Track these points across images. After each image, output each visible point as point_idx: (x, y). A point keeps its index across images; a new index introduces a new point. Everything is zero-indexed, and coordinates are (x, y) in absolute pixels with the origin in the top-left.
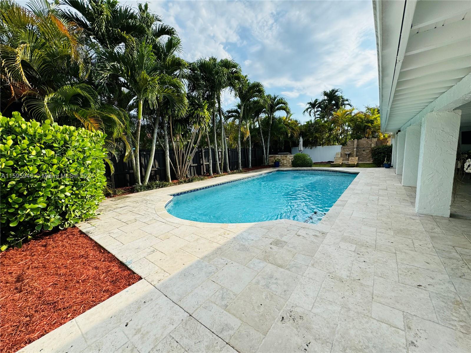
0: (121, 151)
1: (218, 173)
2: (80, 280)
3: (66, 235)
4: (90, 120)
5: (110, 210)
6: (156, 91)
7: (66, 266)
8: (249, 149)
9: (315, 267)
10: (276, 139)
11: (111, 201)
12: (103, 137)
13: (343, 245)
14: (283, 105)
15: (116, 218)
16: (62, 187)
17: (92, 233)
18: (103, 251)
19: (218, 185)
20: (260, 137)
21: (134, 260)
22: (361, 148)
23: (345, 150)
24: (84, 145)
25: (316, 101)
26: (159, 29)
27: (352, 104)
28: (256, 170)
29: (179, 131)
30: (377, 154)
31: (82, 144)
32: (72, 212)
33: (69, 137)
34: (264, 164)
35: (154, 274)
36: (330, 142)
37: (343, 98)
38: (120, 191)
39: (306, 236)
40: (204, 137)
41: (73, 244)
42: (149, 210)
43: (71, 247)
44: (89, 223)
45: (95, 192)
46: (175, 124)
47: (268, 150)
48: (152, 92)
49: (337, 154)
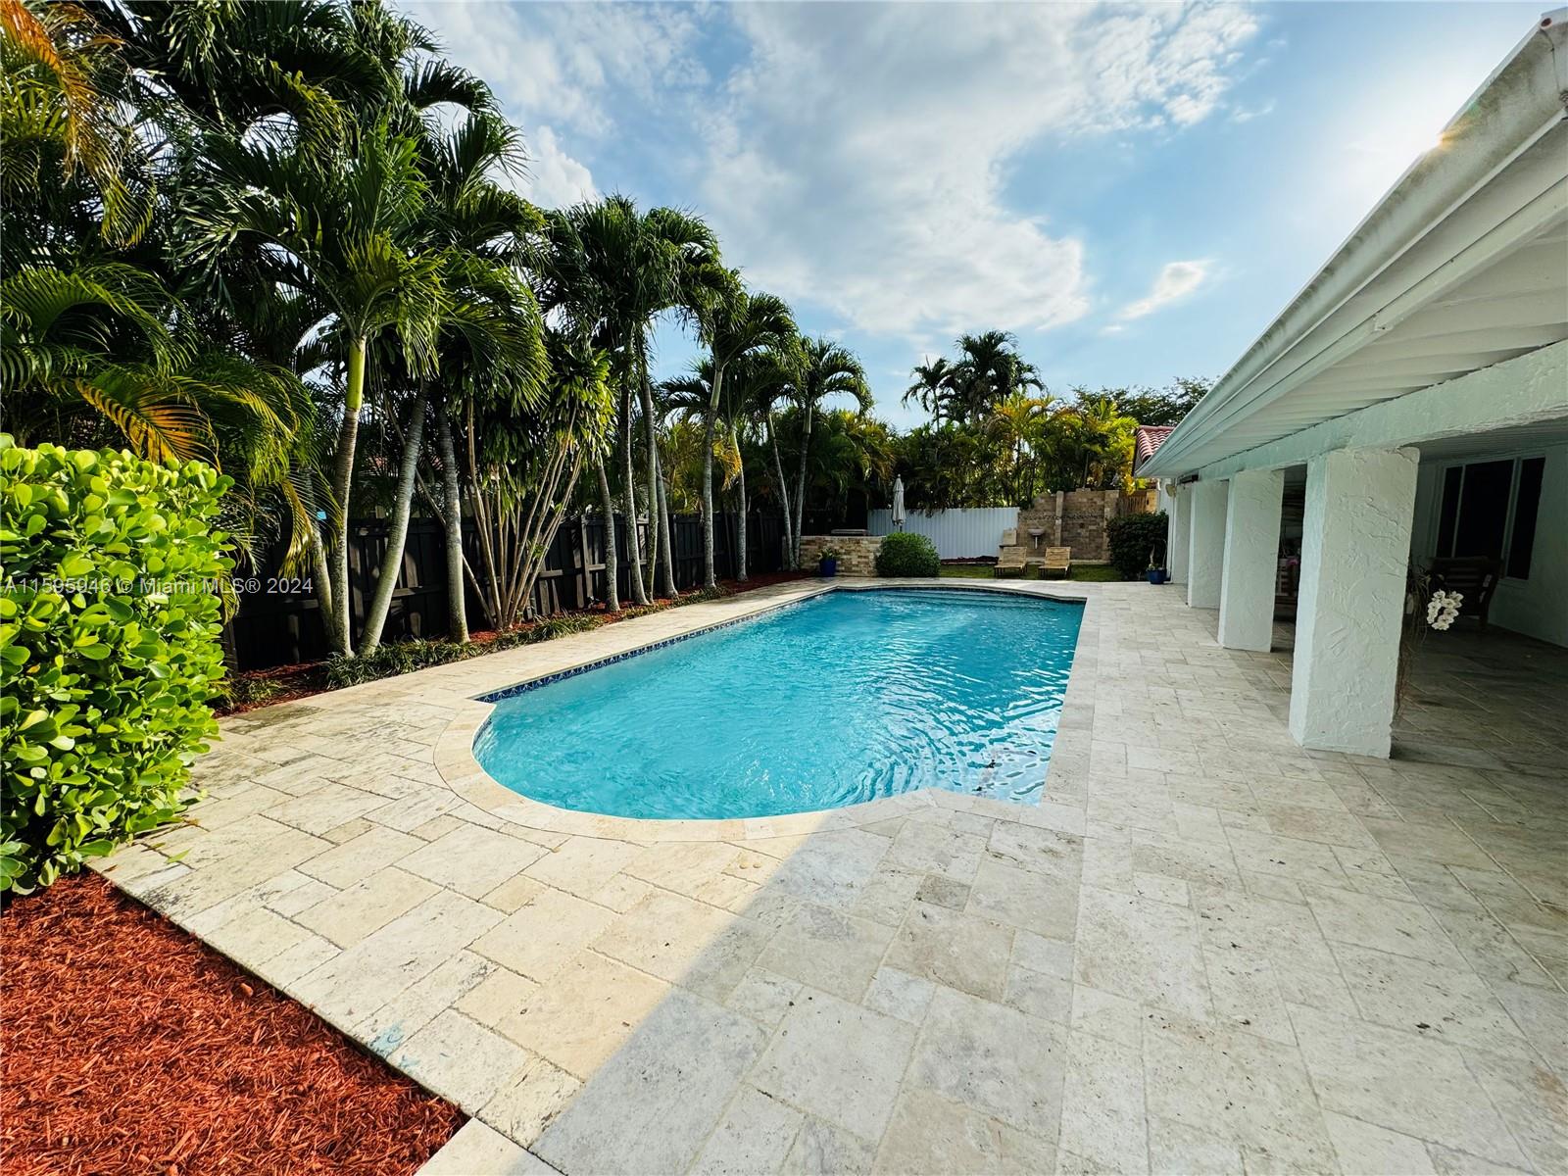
0: (272, 533)
1: (636, 601)
2: (170, 1163)
3: (46, 920)
4: (152, 413)
5: (239, 777)
6: (433, 314)
7: (79, 1093)
8: (738, 516)
9: (1097, 987)
10: (822, 482)
11: (233, 730)
12: (218, 488)
13: (1151, 884)
14: (846, 374)
15: (276, 814)
16: (37, 717)
17: (177, 899)
18: (249, 990)
19: (649, 648)
20: (775, 475)
21: (411, 1026)
22: (1073, 518)
23: (1029, 522)
24: (137, 528)
25: (941, 364)
26: (425, 78)
27: (1042, 380)
28: (764, 590)
29: (502, 455)
30: (1124, 541)
31: (132, 522)
32: (79, 817)
33: (73, 499)
34: (785, 567)
35: (512, 1088)
36: (985, 498)
37: (1018, 363)
38: (263, 685)
39: (1020, 854)
40: (590, 474)
41: (92, 966)
42: (412, 773)
43: (84, 982)
44: (150, 848)
45: (185, 716)
46: (484, 427)
47: (800, 521)
48: (417, 314)
49: (1006, 534)
